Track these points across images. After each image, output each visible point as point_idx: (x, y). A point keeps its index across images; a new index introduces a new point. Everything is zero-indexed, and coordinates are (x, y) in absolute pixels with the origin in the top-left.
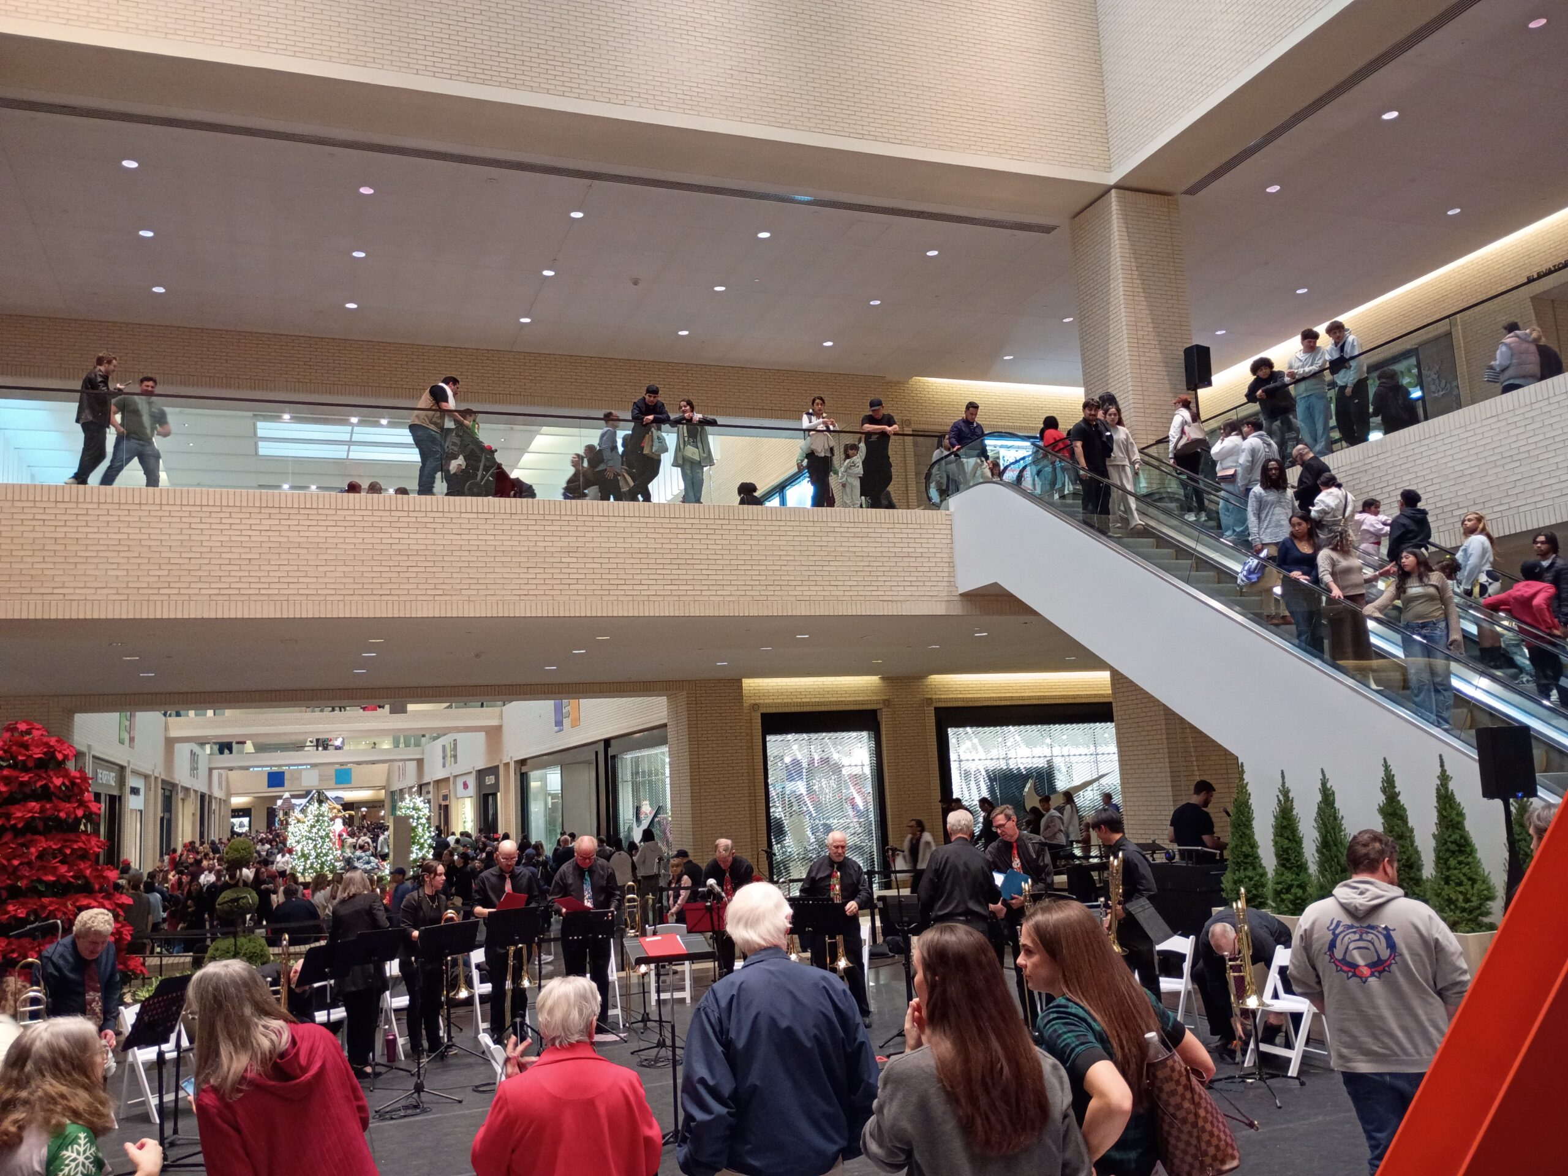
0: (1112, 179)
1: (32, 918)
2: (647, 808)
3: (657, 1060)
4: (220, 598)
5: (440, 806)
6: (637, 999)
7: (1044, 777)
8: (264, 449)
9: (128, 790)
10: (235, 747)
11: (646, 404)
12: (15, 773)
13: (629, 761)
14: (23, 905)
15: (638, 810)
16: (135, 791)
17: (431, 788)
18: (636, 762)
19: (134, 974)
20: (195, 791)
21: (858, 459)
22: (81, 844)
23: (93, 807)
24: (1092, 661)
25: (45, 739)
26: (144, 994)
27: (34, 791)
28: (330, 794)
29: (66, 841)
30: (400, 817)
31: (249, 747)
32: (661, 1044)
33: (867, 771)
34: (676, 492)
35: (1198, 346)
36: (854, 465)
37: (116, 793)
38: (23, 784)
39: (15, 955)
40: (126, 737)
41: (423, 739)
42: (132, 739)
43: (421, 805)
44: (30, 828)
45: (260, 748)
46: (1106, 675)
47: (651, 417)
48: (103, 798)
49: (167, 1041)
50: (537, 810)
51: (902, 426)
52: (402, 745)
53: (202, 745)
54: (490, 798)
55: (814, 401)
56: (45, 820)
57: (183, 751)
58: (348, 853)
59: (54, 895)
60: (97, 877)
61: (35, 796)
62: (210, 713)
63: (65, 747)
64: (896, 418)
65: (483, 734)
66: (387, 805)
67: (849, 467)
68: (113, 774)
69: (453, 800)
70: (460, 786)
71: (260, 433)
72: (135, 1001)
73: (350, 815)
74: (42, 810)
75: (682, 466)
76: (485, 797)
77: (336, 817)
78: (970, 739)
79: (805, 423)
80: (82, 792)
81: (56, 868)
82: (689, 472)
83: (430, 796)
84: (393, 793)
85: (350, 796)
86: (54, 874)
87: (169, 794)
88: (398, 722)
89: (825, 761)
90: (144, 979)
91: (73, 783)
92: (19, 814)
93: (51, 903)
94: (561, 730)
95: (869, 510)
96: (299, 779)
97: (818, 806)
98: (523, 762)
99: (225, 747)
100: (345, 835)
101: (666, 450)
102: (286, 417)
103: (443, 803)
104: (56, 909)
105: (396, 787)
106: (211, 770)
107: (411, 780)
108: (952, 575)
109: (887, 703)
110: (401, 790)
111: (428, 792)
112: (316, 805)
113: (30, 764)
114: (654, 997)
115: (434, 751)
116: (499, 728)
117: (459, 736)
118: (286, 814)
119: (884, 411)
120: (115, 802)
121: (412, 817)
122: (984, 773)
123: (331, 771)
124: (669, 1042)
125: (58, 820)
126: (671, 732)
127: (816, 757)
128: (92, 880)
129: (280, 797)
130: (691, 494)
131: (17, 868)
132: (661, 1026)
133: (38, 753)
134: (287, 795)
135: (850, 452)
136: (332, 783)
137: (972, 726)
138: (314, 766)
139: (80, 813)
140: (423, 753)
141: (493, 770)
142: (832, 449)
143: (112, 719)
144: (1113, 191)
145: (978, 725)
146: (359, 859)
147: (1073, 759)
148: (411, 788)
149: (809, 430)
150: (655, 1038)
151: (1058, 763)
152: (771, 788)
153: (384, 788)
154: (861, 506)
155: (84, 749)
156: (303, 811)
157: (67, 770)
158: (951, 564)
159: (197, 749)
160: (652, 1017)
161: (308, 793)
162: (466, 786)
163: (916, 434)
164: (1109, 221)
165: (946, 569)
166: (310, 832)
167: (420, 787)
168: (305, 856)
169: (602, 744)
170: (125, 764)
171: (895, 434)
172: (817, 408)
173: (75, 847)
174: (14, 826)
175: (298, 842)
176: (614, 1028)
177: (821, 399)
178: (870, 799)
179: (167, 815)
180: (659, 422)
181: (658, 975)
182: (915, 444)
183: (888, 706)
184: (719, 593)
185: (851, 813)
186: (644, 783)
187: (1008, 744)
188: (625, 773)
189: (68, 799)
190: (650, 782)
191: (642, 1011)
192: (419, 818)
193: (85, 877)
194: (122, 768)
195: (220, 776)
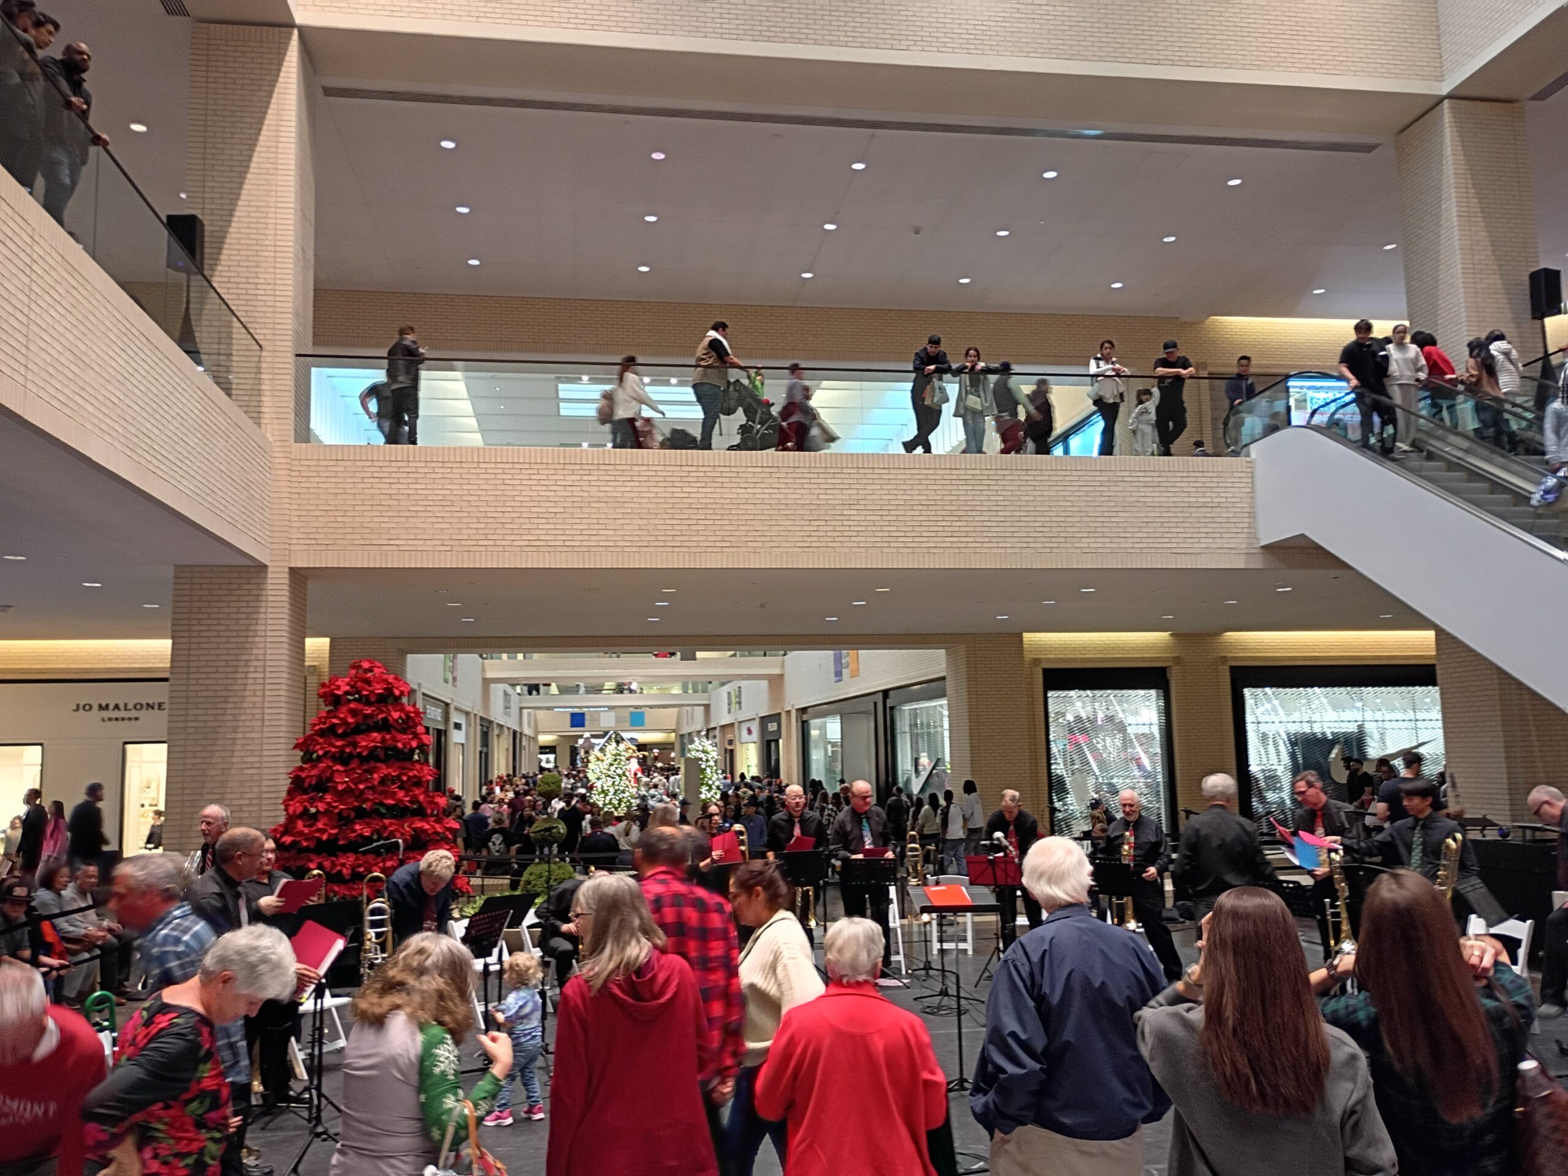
0: (1445, 89)
1: (375, 837)
2: (924, 760)
3: (940, 1008)
4: (530, 549)
5: (726, 750)
6: (918, 948)
7: (1353, 744)
8: (566, 410)
9: (452, 726)
10: (542, 688)
11: (927, 354)
12: (361, 706)
13: (907, 714)
14: (368, 825)
15: (916, 762)
16: (458, 726)
17: (717, 733)
18: (914, 714)
19: (461, 891)
20: (509, 728)
21: (1151, 405)
22: (415, 773)
23: (424, 737)
24: (1414, 620)
25: (385, 677)
26: (470, 911)
27: (376, 723)
28: (625, 735)
29: (403, 769)
30: (690, 759)
31: (554, 689)
32: (944, 993)
33: (1156, 730)
34: (955, 443)
35: (1546, 270)
36: (1146, 412)
37: (441, 727)
38: (367, 716)
39: (362, 870)
40: (450, 676)
41: (710, 686)
42: (454, 679)
43: (709, 748)
44: (373, 756)
45: (563, 690)
46: (1431, 634)
47: (932, 367)
48: (431, 731)
49: (490, 955)
50: (817, 756)
51: (1197, 370)
52: (690, 691)
53: (514, 685)
54: (773, 745)
55: (1102, 345)
56: (386, 749)
57: (497, 690)
58: (643, 792)
59: (394, 817)
60: (429, 803)
61: (377, 728)
62: (520, 656)
63: (401, 683)
64: (1192, 360)
65: (766, 682)
66: (677, 747)
67: (1141, 413)
68: (440, 710)
69: (738, 745)
70: (745, 732)
71: (562, 395)
72: (463, 917)
73: (644, 756)
74: (383, 740)
75: (963, 417)
76: (769, 742)
77: (631, 757)
78: (1269, 701)
79: (1093, 369)
80: (416, 725)
81: (394, 793)
82: (970, 422)
83: (717, 740)
84: (682, 736)
85: (643, 737)
86: (393, 799)
87: (487, 730)
88: (688, 669)
89: (1110, 719)
90: (469, 897)
91: (408, 717)
92: (364, 744)
93: (391, 824)
94: (841, 680)
95: (1161, 458)
96: (598, 720)
97: (1103, 765)
98: (804, 710)
99: (533, 688)
100: (639, 775)
101: (947, 400)
102: (585, 378)
103: (729, 747)
104: (396, 830)
105: (685, 730)
106: (521, 709)
107: (698, 724)
108: (1252, 526)
109: (1177, 660)
110: (690, 734)
111: (715, 737)
112: (614, 744)
113: (373, 699)
114: (936, 946)
115: (721, 696)
116: (781, 676)
117: (744, 684)
118: (587, 752)
119: (1180, 353)
120: (441, 735)
121: (701, 759)
122: (1285, 737)
123: (626, 714)
124: (952, 991)
125: (396, 749)
126: (949, 685)
127: (1100, 715)
128: (425, 805)
129: (581, 737)
130: (973, 445)
131: (362, 791)
132: (944, 976)
133: (379, 689)
134: (587, 735)
135: (1144, 397)
136: (627, 725)
137: (1271, 686)
138: (611, 708)
139: (414, 744)
140: (709, 699)
141: (776, 717)
142: (1121, 395)
143: (437, 660)
144: (1446, 101)
145: (1279, 686)
146: (653, 797)
147: (1387, 725)
148: (699, 732)
149: (1097, 376)
150: (938, 987)
151: (1369, 727)
152: (1053, 745)
153: (674, 731)
154: (1153, 454)
155: (415, 687)
156: (602, 750)
157: (403, 705)
158: (1252, 515)
159: (509, 689)
160: (934, 966)
161: (606, 733)
162: (750, 732)
163: (1212, 377)
164: (1441, 135)
165: (1246, 520)
166: (609, 770)
167: (708, 730)
168: (604, 792)
169: (880, 695)
170: (449, 701)
171: (1191, 377)
172: (1105, 352)
173: (411, 774)
174: (360, 754)
175: (598, 779)
176: (896, 974)
177: (1110, 342)
178: (1158, 759)
179: (485, 750)
180: (940, 372)
181: (940, 925)
182: (1212, 388)
183: (1178, 664)
184: (1000, 545)
185: (1137, 773)
186: (923, 734)
187: (1313, 706)
188: (903, 725)
189: (404, 731)
190: (929, 734)
191: (924, 959)
192: (707, 760)
193: (419, 803)
194: (447, 705)
195: (529, 714)
